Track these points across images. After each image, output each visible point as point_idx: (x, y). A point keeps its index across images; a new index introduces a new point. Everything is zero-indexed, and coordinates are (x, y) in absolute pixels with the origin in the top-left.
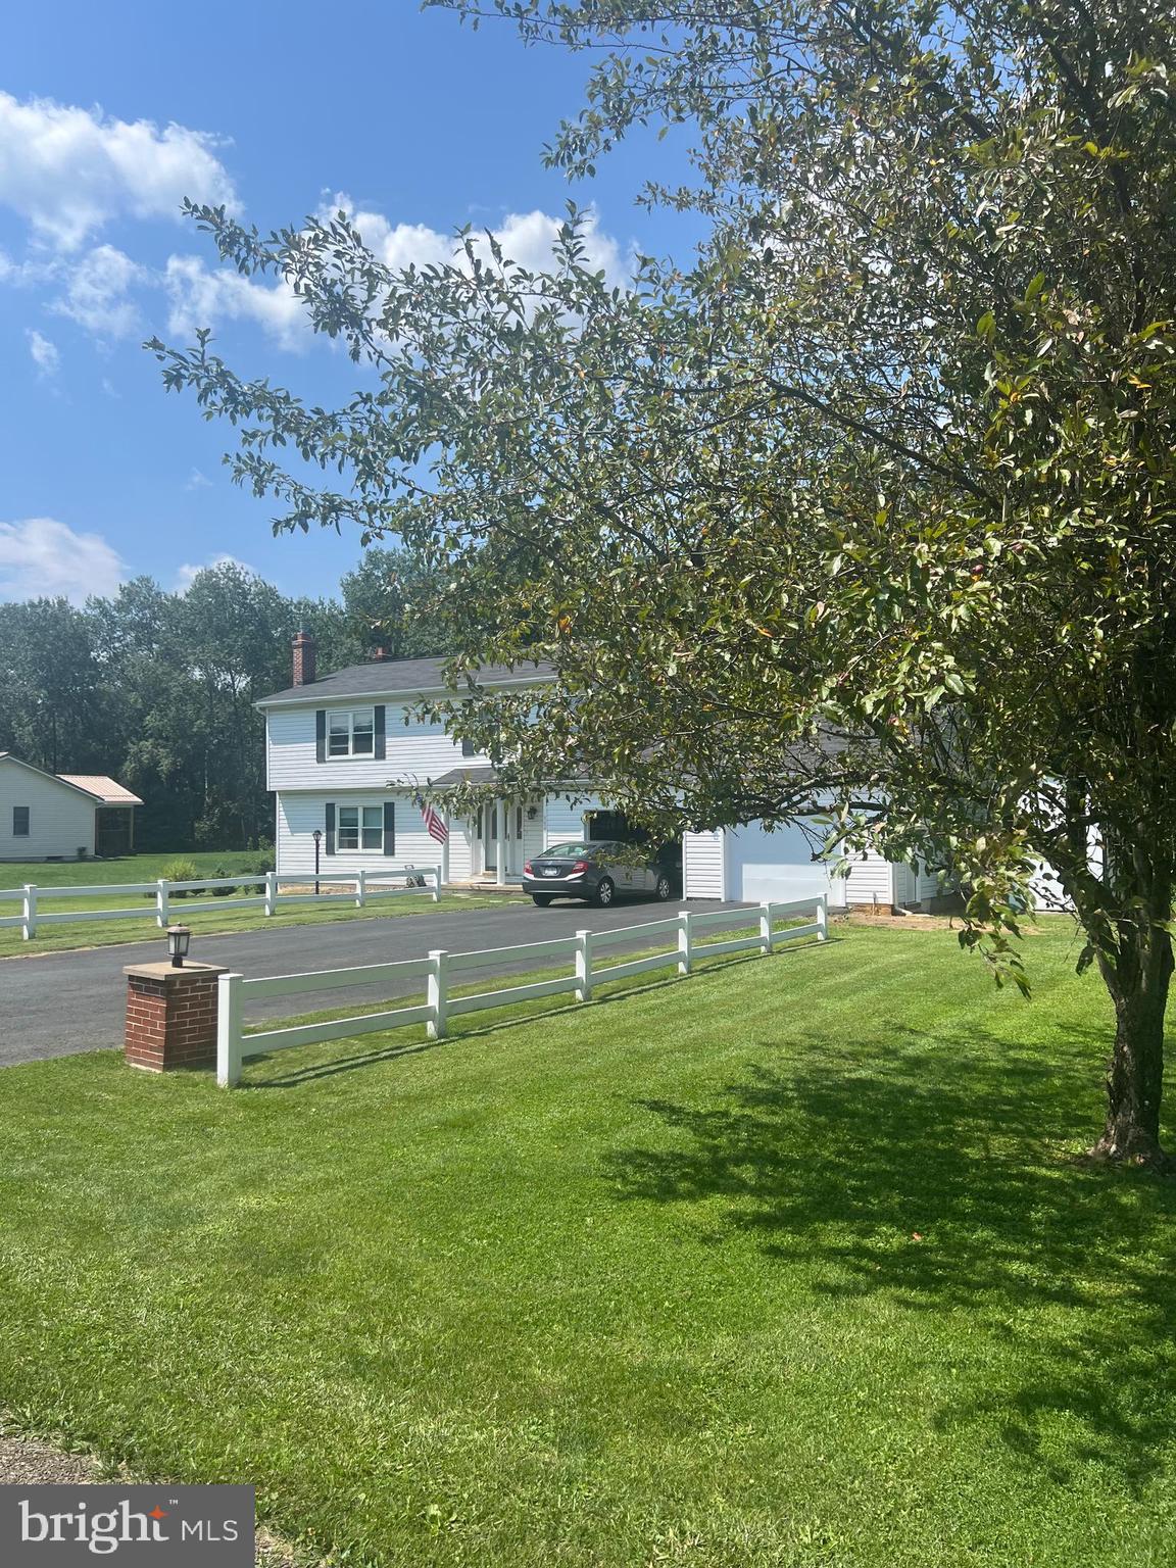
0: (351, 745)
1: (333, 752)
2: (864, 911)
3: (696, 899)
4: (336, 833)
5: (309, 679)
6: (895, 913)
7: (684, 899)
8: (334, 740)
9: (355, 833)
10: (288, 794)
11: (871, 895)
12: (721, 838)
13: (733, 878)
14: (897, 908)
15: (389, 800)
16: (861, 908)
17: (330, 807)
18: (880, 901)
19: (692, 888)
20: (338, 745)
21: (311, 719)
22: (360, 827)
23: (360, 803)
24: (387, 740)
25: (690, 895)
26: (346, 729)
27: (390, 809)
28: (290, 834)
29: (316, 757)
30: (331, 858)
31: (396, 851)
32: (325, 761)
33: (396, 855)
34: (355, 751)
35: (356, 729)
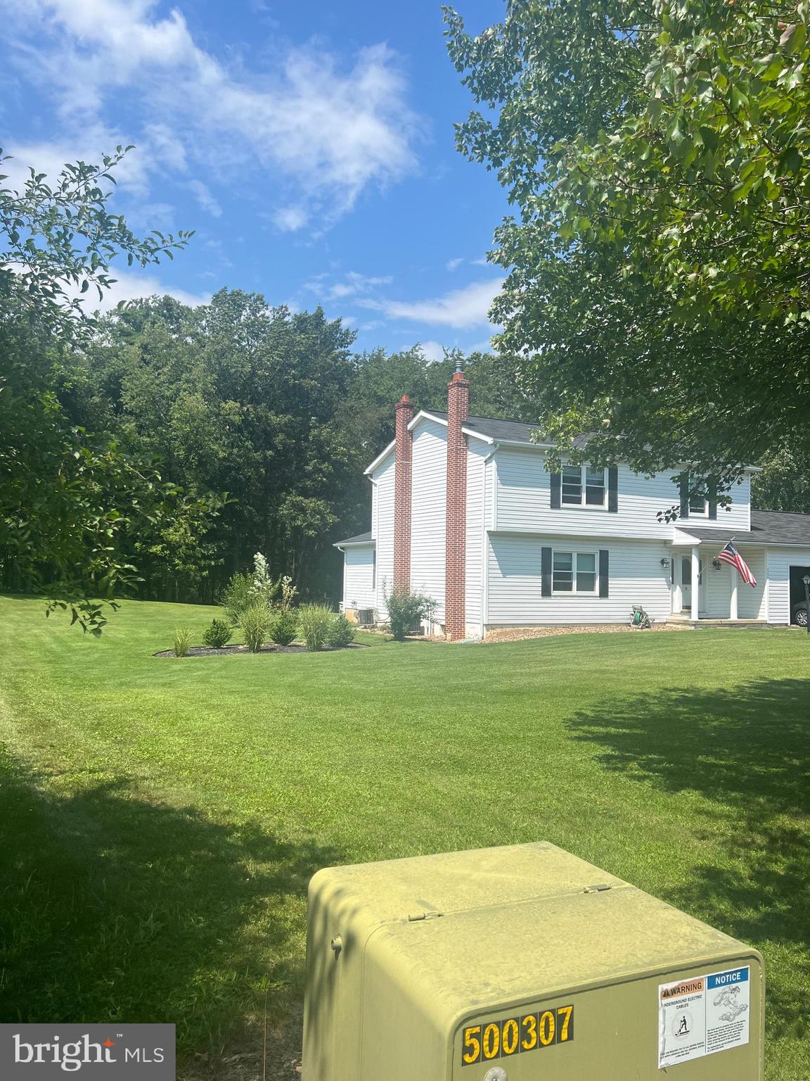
0: (584, 496)
1: (566, 500)
4: (552, 576)
8: (567, 489)
9: (569, 577)
10: (500, 536)
15: (604, 548)
17: (546, 553)
20: (572, 495)
22: (575, 571)
23: (575, 550)
24: (619, 496)
26: (579, 481)
27: (604, 555)
28: (501, 575)
29: (549, 502)
30: (547, 600)
31: (609, 594)
32: (559, 508)
33: (610, 597)
34: (588, 502)
35: (588, 482)
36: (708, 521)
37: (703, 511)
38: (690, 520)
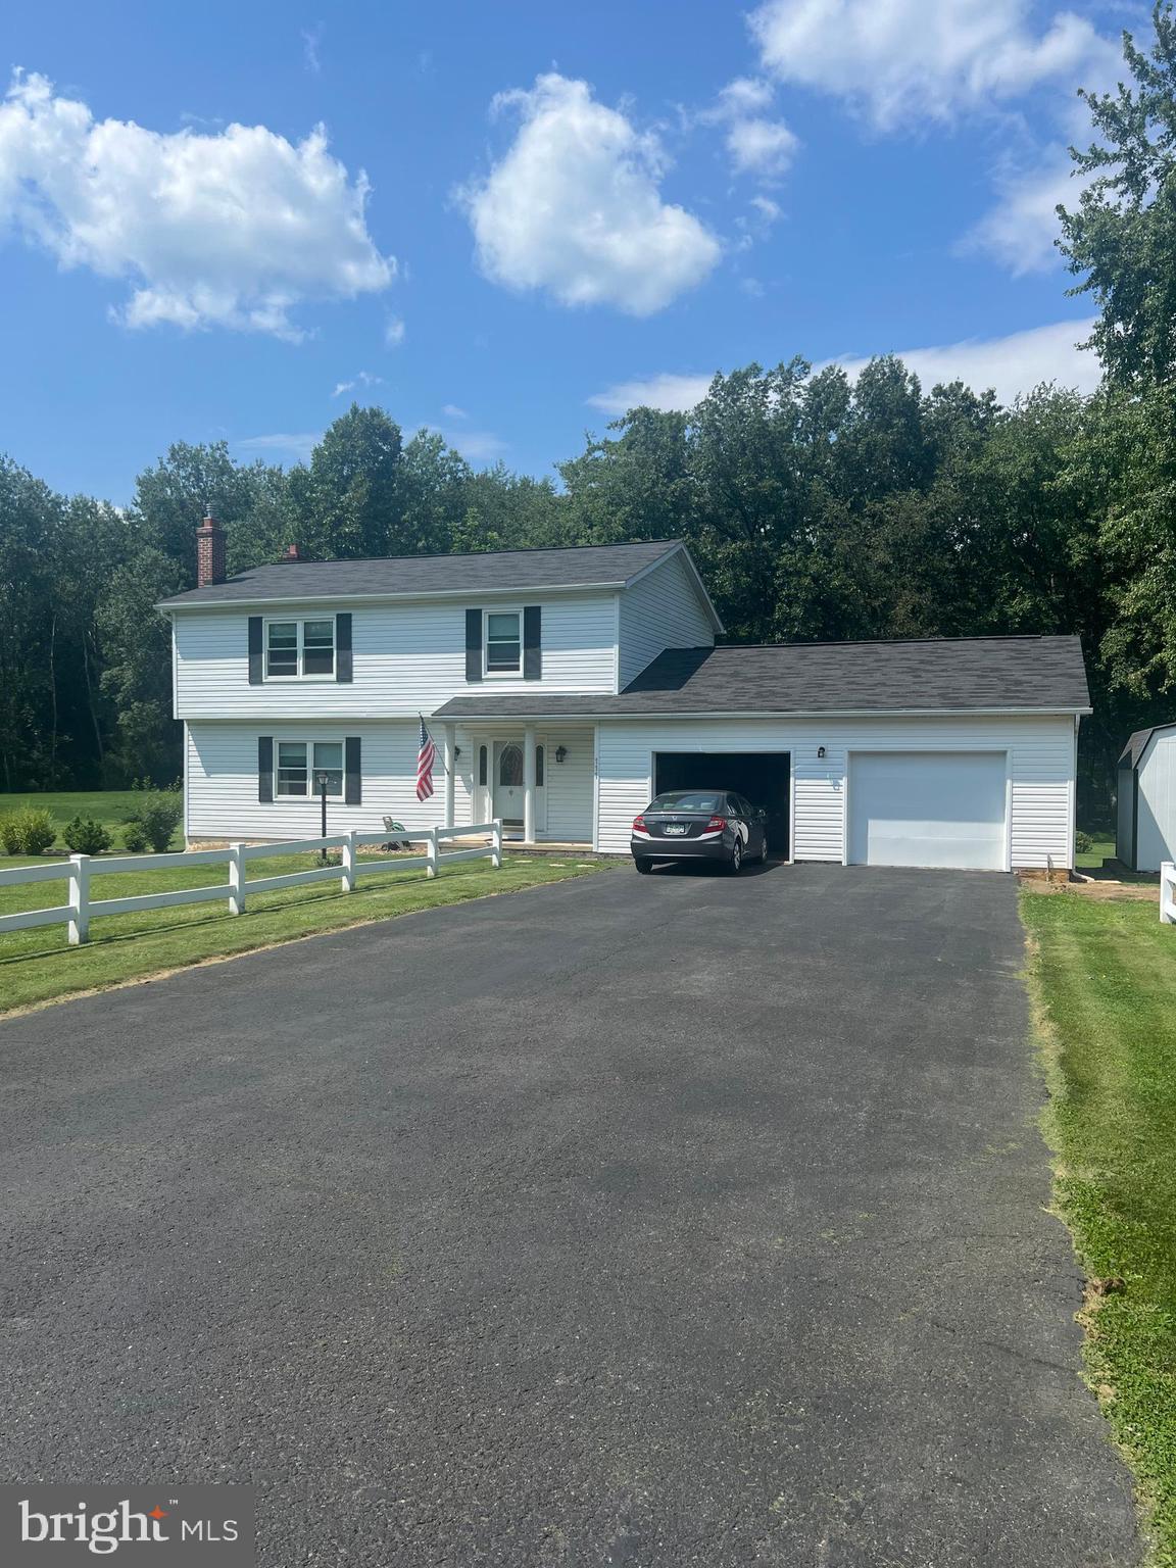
0: (300, 663)
1: (272, 671)
2: (1033, 877)
3: (806, 862)
4: (274, 776)
5: (219, 579)
6: (1073, 879)
7: (791, 862)
8: (273, 656)
9: (303, 775)
10: (203, 725)
11: (1045, 858)
12: (844, 789)
13: (857, 837)
14: (1075, 873)
15: (353, 734)
16: (1030, 873)
17: (265, 744)
18: (1056, 865)
19: (802, 847)
20: (282, 663)
21: (240, 630)
22: (310, 767)
23: (310, 739)
24: (355, 658)
25: (798, 857)
26: (293, 642)
27: (354, 745)
28: (204, 775)
29: (247, 677)
30: (267, 807)
31: (363, 799)
32: (261, 683)
33: (363, 805)
34: (307, 671)
35: (307, 643)
36: (524, 683)
37: (517, 668)
38: (485, 684)
